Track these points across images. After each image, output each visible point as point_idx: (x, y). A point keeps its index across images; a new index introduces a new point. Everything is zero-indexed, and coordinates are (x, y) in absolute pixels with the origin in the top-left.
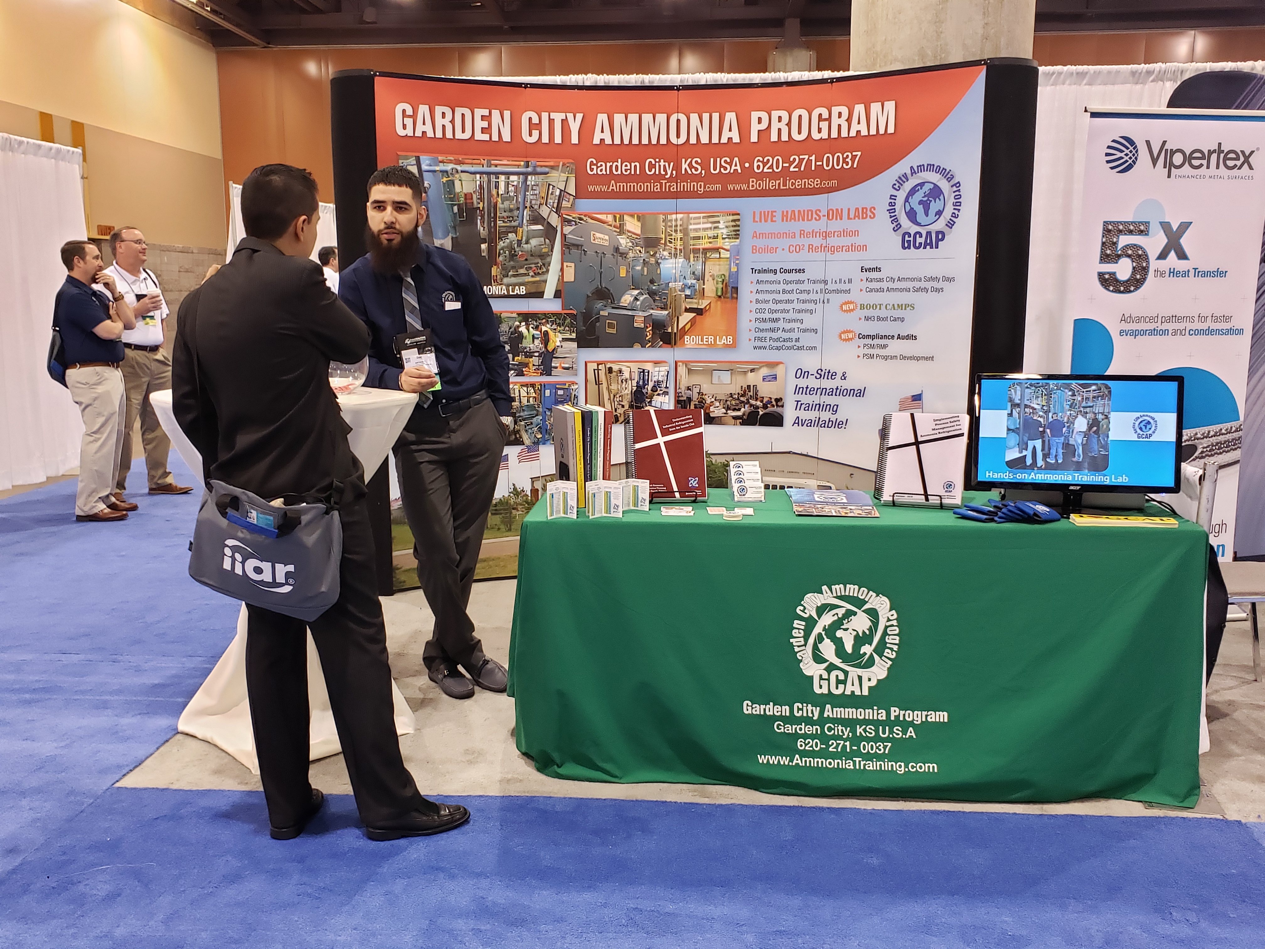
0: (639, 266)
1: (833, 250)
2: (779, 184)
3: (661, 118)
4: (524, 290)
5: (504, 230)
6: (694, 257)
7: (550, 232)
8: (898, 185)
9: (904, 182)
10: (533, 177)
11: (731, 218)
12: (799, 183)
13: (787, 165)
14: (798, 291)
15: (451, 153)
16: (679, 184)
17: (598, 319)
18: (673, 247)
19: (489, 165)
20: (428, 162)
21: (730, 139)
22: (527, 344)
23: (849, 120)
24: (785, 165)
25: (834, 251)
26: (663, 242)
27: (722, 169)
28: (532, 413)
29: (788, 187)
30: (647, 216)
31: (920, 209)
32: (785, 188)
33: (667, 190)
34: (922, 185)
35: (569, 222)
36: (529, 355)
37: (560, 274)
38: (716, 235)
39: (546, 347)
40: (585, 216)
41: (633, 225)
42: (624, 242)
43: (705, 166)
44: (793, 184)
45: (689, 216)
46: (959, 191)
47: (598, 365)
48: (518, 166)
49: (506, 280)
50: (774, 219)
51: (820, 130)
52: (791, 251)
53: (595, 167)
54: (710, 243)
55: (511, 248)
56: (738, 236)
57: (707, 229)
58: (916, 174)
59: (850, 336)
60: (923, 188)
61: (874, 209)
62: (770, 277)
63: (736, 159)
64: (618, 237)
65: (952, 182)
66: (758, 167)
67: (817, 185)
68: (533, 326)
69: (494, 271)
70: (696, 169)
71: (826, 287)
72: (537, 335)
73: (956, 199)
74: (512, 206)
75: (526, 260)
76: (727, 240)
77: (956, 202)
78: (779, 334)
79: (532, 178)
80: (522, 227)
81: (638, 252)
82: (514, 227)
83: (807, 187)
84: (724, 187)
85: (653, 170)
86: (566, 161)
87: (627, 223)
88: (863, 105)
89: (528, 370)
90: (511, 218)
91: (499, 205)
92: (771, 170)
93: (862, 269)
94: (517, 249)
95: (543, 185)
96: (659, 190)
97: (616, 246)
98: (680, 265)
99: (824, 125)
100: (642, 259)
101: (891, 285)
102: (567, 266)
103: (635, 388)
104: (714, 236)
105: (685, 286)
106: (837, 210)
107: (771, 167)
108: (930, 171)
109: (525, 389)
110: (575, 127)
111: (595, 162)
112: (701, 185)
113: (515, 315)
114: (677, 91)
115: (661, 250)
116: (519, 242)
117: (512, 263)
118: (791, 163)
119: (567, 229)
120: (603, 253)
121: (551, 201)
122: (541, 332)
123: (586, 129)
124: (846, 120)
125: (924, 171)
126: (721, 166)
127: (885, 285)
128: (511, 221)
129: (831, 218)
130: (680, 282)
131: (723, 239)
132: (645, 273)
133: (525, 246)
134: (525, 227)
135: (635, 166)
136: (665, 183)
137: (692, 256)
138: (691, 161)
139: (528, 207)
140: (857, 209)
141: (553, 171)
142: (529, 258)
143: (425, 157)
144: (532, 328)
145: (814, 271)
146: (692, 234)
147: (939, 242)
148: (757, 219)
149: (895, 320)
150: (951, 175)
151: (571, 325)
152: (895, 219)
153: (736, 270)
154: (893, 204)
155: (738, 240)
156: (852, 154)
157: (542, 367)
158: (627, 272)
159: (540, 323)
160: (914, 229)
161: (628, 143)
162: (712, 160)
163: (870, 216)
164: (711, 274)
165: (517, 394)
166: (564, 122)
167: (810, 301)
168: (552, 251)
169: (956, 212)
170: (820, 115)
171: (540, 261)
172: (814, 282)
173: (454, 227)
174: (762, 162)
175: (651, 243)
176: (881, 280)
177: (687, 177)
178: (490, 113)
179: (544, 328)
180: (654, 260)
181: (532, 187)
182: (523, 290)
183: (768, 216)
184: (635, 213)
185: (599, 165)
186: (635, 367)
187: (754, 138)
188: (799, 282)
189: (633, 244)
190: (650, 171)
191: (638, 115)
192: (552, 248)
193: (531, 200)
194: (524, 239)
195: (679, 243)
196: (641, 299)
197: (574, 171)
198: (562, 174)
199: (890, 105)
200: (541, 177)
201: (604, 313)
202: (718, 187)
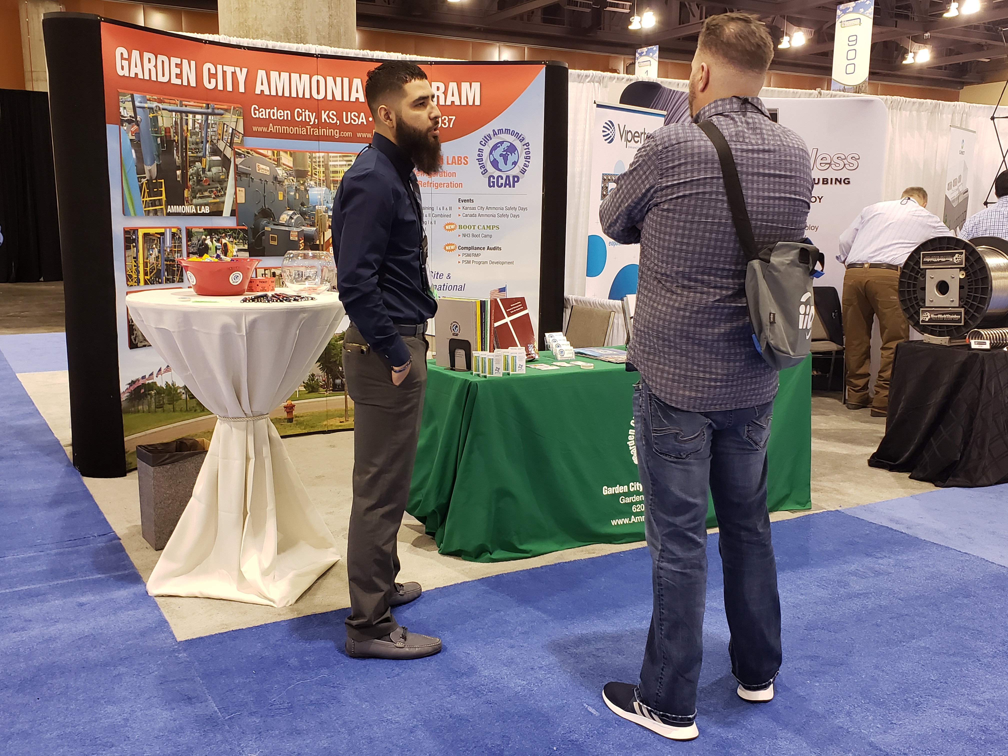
0: (293, 192)
3: (305, 77)
5: (192, 159)
7: (226, 162)
9: (488, 140)
15: (156, 94)
16: (320, 130)
17: (263, 234)
18: (318, 178)
19: (181, 106)
20: (139, 99)
21: (357, 99)
22: (212, 254)
23: (445, 93)
25: (437, 186)
26: (310, 174)
27: (352, 121)
30: (298, 153)
31: (501, 160)
33: (312, 134)
34: (502, 143)
37: (235, 196)
40: (251, 150)
41: (287, 160)
42: (280, 172)
43: (340, 118)
45: (329, 155)
46: (528, 149)
47: (265, 270)
48: (202, 107)
49: (195, 201)
53: (257, 112)
55: (197, 174)
57: (343, 165)
58: (497, 135)
59: (452, 247)
60: (503, 145)
61: (467, 158)
63: (362, 114)
64: (276, 168)
65: (524, 143)
68: (215, 239)
69: (187, 193)
70: (333, 120)
71: (432, 212)
72: (219, 246)
73: (526, 154)
74: (198, 140)
75: (209, 184)
77: (527, 157)
79: (212, 118)
80: (205, 158)
81: (291, 181)
82: (200, 157)
84: (354, 135)
85: (301, 117)
86: (236, 105)
87: (282, 157)
88: (455, 83)
90: (197, 150)
91: (189, 139)
93: (460, 201)
94: (202, 176)
95: (219, 124)
96: (305, 133)
97: (275, 176)
98: (323, 192)
100: (295, 186)
101: (481, 212)
102: (239, 190)
105: (328, 209)
108: (507, 134)
110: (241, 78)
111: (257, 108)
112: (337, 132)
114: (316, 58)
115: (309, 180)
116: (204, 170)
117: (198, 187)
119: (239, 161)
120: (266, 181)
121: (226, 137)
122: (221, 244)
123: (250, 81)
124: (443, 93)
125: (503, 134)
126: (351, 119)
127: (476, 212)
128: (197, 152)
130: (324, 205)
132: (297, 198)
133: (208, 173)
134: (208, 158)
135: (287, 114)
136: (310, 128)
137: (332, 185)
138: (329, 113)
139: (209, 142)
140: (454, 157)
141: (227, 113)
142: (211, 183)
143: (137, 95)
146: (332, 169)
147: (516, 183)
149: (486, 236)
150: (523, 137)
151: (244, 239)
152: (483, 166)
154: (481, 155)
156: (449, 118)
158: (284, 196)
159: (220, 237)
161: (281, 95)
162: (344, 113)
163: (464, 163)
166: (234, 74)
168: (228, 178)
169: (527, 163)
171: (219, 186)
173: (158, 156)
175: (301, 174)
176: (474, 208)
177: (326, 125)
178: (181, 61)
179: (224, 241)
180: (303, 187)
181: (212, 125)
182: (207, 210)
184: (288, 151)
185: (260, 110)
189: (288, 174)
190: (298, 118)
191: (288, 74)
192: (228, 175)
193: (212, 136)
194: (207, 168)
195: (322, 175)
196: (295, 217)
197: (242, 114)
198: (233, 116)
199: (476, 86)
200: (218, 117)
201: (268, 229)
202: (349, 134)
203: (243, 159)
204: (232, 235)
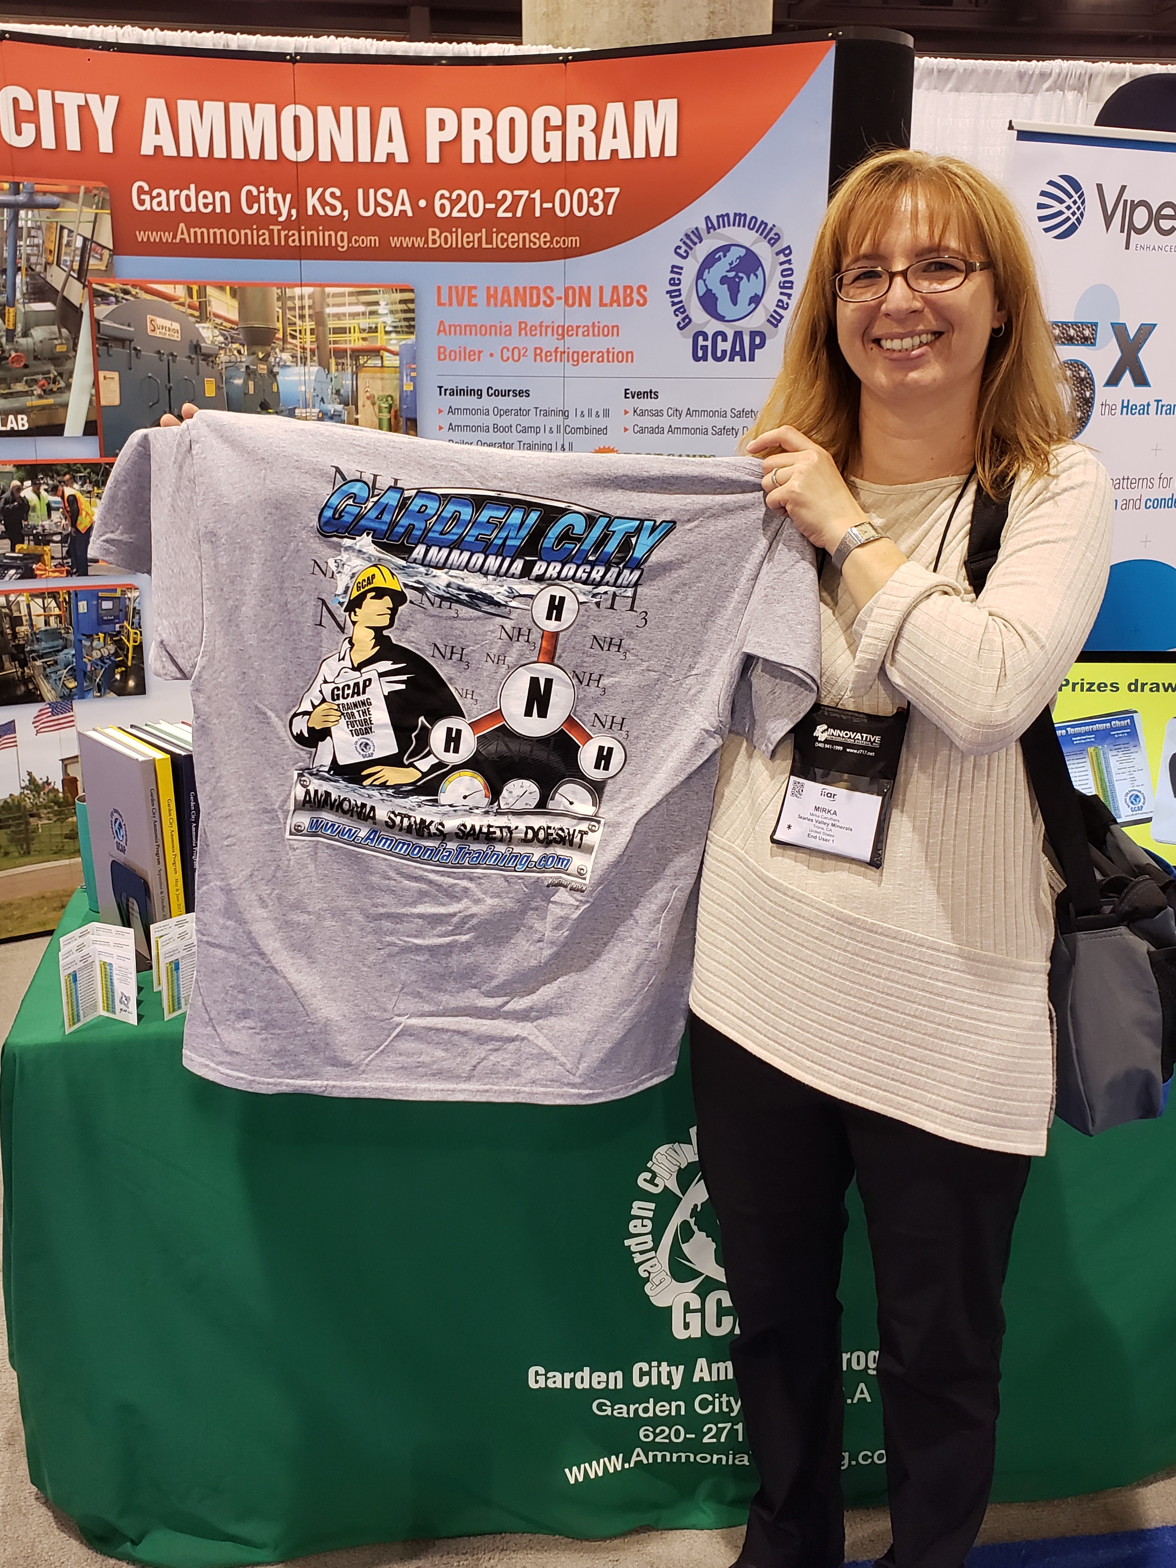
0: (239, 378)
1: (576, 358)
2: (480, 238)
3: (265, 111)
4: (25, 422)
6: (337, 364)
7: (69, 316)
8: (684, 248)
9: (695, 244)
10: (30, 212)
11: (399, 296)
12: (515, 240)
13: (492, 206)
14: (519, 428)
16: (303, 233)
18: (299, 345)
21: (391, 156)
22: (38, 520)
23: (597, 130)
24: (488, 206)
25: (578, 360)
26: (280, 335)
27: (379, 210)
28: (55, 643)
29: (495, 246)
30: (249, 289)
31: (722, 293)
32: (490, 246)
33: (283, 243)
34: (725, 249)
35: (104, 297)
36: (43, 539)
37: (93, 391)
38: (374, 326)
39: (74, 523)
40: (134, 286)
41: (223, 305)
42: (208, 334)
43: (349, 201)
44: (504, 240)
45: (324, 292)
46: (789, 262)
50: (474, 301)
51: (547, 147)
52: (505, 358)
53: (147, 198)
54: (364, 339)
56: (412, 330)
57: (358, 314)
58: (715, 229)
60: (728, 254)
61: (645, 290)
62: (471, 402)
63: (403, 193)
64: (197, 325)
65: (779, 246)
66: (443, 208)
67: (545, 243)
68: (46, 487)
70: (334, 208)
71: (567, 422)
72: (55, 502)
73: (784, 276)
75: (26, 366)
76: (393, 335)
77: (785, 282)
79: (27, 215)
80: (13, 306)
81: (235, 352)
83: (527, 246)
84: (385, 242)
85: (256, 206)
86: (91, 184)
87: (212, 299)
88: (621, 104)
89: (43, 567)
92: (464, 215)
93: (626, 394)
94: (7, 347)
95: (49, 228)
96: (267, 243)
97: (195, 343)
98: (313, 378)
99: (554, 138)
100: (244, 365)
101: (675, 422)
102: (105, 378)
104: (370, 328)
105: (322, 416)
106: (581, 288)
107: (464, 209)
108: (739, 226)
109: (40, 601)
110: (104, 119)
111: (146, 188)
112: (342, 236)
113: (9, 468)
114: (291, 64)
115: (277, 350)
116: (11, 334)
118: (499, 203)
119: (102, 311)
120: (172, 354)
121: (68, 258)
122: (63, 498)
123: (127, 126)
124: (592, 131)
125: (729, 225)
126: (377, 203)
127: (664, 422)
129: (570, 302)
130: (314, 407)
131: (387, 333)
132: (251, 392)
133: (23, 341)
134: (20, 307)
135: (222, 198)
136: (279, 231)
137: (333, 361)
138: (323, 193)
139: (23, 270)
140: (615, 288)
141: (69, 203)
142: (32, 362)
144: (46, 490)
145: (545, 395)
146: (332, 324)
147: (756, 351)
148: (445, 299)
150: (776, 234)
152: (680, 309)
153: (412, 389)
154: (677, 282)
155: (413, 337)
156: (604, 191)
157: (69, 560)
158: (218, 388)
159: (60, 482)
160: (712, 326)
161: (206, 155)
162: (360, 191)
163: (638, 301)
164: (368, 394)
165: (24, 611)
166: (84, 110)
167: (539, 446)
168: (76, 351)
169: (785, 298)
170: (547, 119)
171: (52, 368)
172: (546, 413)
174: (449, 199)
175: (258, 337)
176: (658, 413)
177: (317, 222)
179: (68, 491)
180: (265, 367)
181: (29, 232)
182: (22, 423)
183: (462, 296)
184: (227, 284)
185: (154, 193)
187: (433, 156)
188: (519, 412)
189: (226, 339)
190: (250, 207)
191: (222, 104)
192: (75, 345)
193: (29, 256)
194: (19, 329)
195: (309, 338)
197: (108, 204)
198: (86, 209)
199: (669, 107)
200: (46, 212)
202: (372, 240)
203: (114, 307)
204: (89, 478)
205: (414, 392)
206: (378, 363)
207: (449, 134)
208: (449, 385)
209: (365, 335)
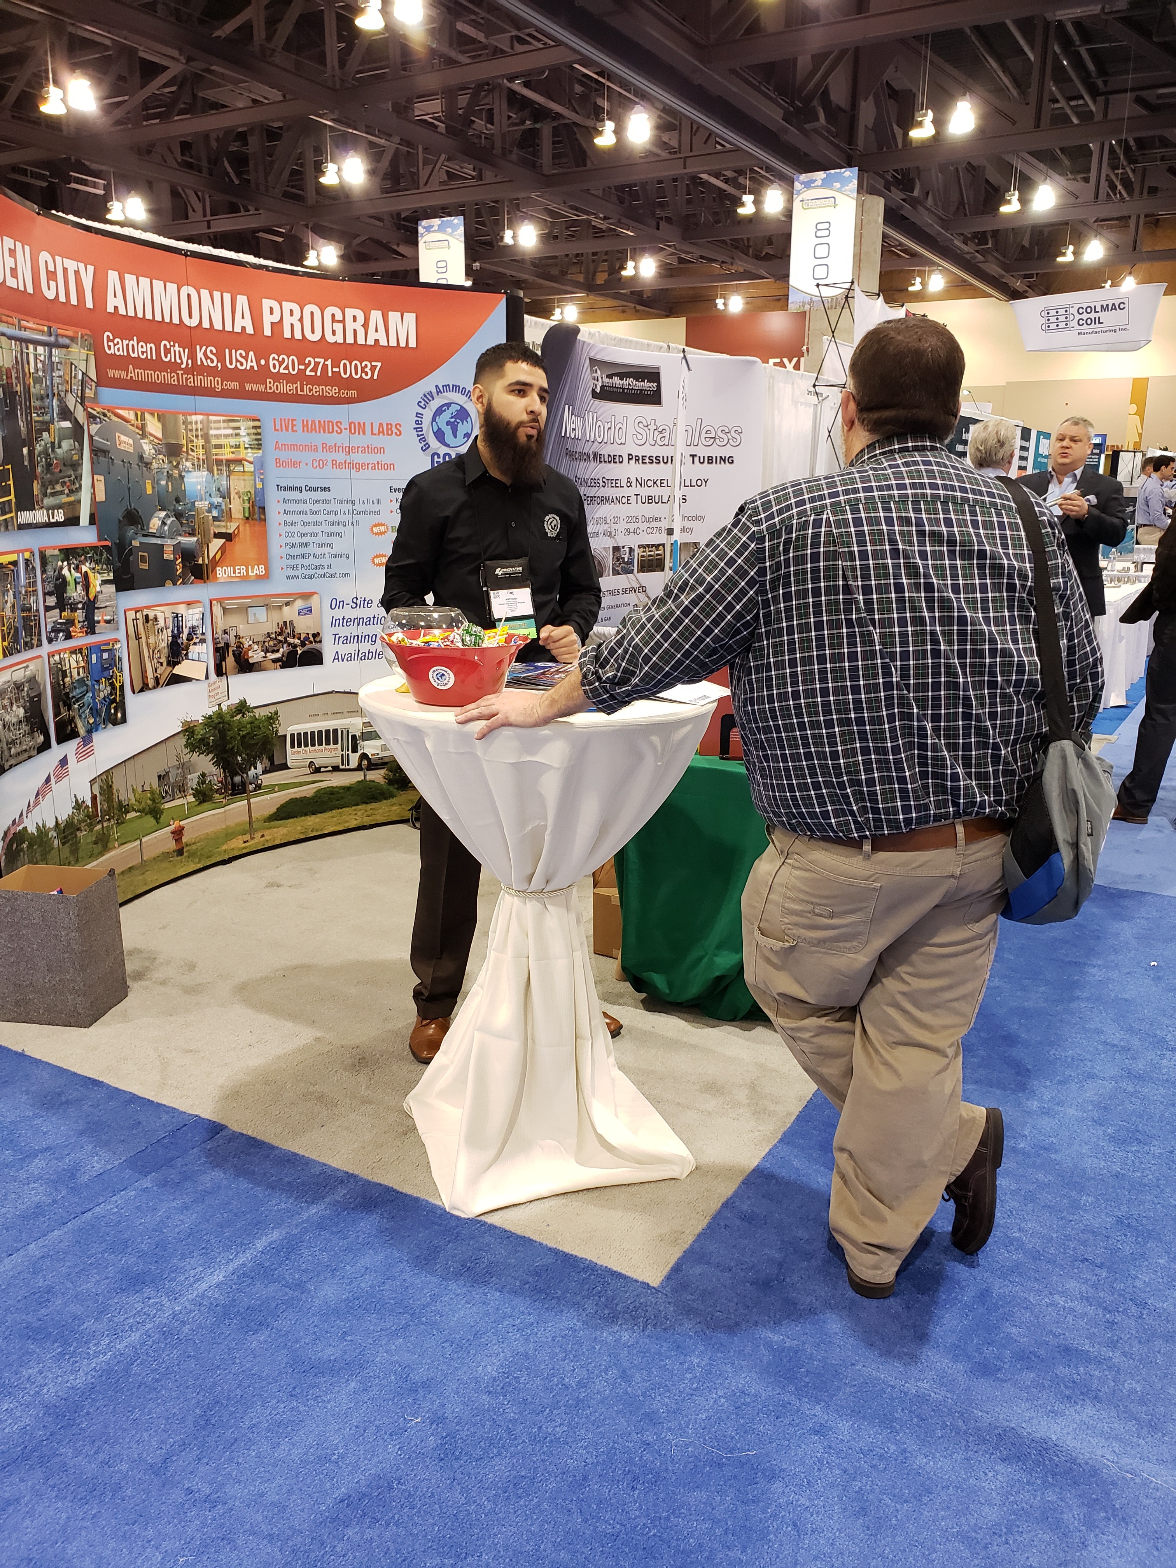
0: (164, 480)
1: (359, 467)
2: (296, 388)
3: (172, 288)
4: (62, 515)
5: (38, 426)
6: (218, 470)
7: (78, 432)
8: (423, 403)
9: (430, 401)
10: (57, 351)
11: (252, 424)
12: (317, 390)
13: (303, 367)
14: (325, 512)
16: (195, 377)
17: (130, 552)
18: (196, 456)
19: (22, 329)
21: (243, 328)
22: (71, 592)
23: (365, 326)
24: (301, 367)
26: (185, 449)
27: (238, 364)
28: (83, 689)
29: (306, 394)
30: (167, 416)
31: (447, 430)
32: (303, 394)
33: (184, 383)
34: (448, 405)
35: (93, 418)
37: (92, 491)
38: (238, 444)
39: (88, 594)
40: (107, 410)
41: (154, 427)
42: (147, 448)
43: (221, 358)
44: (311, 390)
45: (208, 419)
47: (135, 613)
48: (44, 333)
49: (48, 501)
50: (295, 428)
51: (334, 333)
52: (314, 466)
53: (112, 345)
54: (233, 453)
55: (46, 453)
56: (260, 447)
57: (228, 435)
58: (441, 393)
59: (384, 560)
60: (450, 408)
61: (400, 426)
62: (295, 495)
63: (251, 353)
64: (141, 441)
66: (274, 366)
67: (335, 393)
68: (73, 566)
69: (36, 489)
70: (212, 361)
71: (354, 507)
72: (79, 578)
74: (42, 392)
75: (61, 471)
76: (249, 450)
78: (311, 561)
79: (56, 353)
80: (53, 423)
81: (161, 461)
82: (47, 423)
83: (325, 395)
84: (242, 386)
85: (169, 356)
86: (84, 332)
87: (148, 422)
88: (379, 312)
89: (75, 629)
90: (43, 410)
91: (32, 390)
92: (287, 372)
93: (391, 489)
94: (52, 456)
95: (66, 363)
96: (176, 383)
97: (140, 454)
98: (204, 479)
99: (338, 327)
100: (166, 470)
102: (97, 480)
103: (170, 639)
104: (236, 445)
105: (212, 506)
106: (359, 423)
107: (287, 368)
108: (456, 392)
109: (75, 656)
110: (88, 284)
111: (112, 337)
112: (218, 381)
113: (59, 551)
114: (184, 257)
115: (184, 460)
116: (53, 445)
117: (49, 476)
118: (307, 366)
119: (94, 429)
120: (129, 463)
121: (75, 388)
122: (81, 573)
123: (100, 289)
124: (362, 326)
125: (450, 391)
126: (237, 361)
128: (43, 414)
129: (353, 431)
131: (246, 448)
132: (170, 489)
133: (58, 451)
134: (56, 424)
135: (151, 348)
136: (182, 374)
137: (215, 468)
138: (206, 351)
139: (56, 395)
140: (381, 424)
141: (74, 345)
144: (73, 568)
145: (340, 490)
146: (214, 442)
148: (278, 427)
151: (108, 562)
152: (422, 439)
153: (261, 487)
154: (420, 422)
155: (261, 451)
156: (371, 364)
157: (87, 623)
158: (153, 487)
159: (79, 562)
160: (442, 450)
161: (141, 316)
162: (227, 350)
163: (396, 433)
164: (236, 491)
165: (68, 665)
166: (78, 274)
167: (339, 523)
168: (82, 459)
170: (333, 315)
171: (72, 473)
172: (341, 502)
174: (278, 360)
175: (173, 451)
177: (203, 370)
179: (84, 569)
180: (177, 472)
181: (57, 366)
183: (288, 425)
184: (155, 411)
185: (116, 342)
186: (168, 611)
187: (267, 332)
188: (325, 501)
189: (156, 451)
190: (166, 357)
191: (149, 280)
192: (82, 454)
193: (58, 385)
194: (56, 442)
195: (201, 451)
196: (169, 522)
197: (93, 348)
198: (82, 351)
199: (410, 318)
200: (65, 351)
201: (136, 543)
202: (234, 385)
203: (99, 426)
205: (263, 489)
206: (241, 469)
207: (276, 318)
208: (283, 484)
209: (233, 450)
